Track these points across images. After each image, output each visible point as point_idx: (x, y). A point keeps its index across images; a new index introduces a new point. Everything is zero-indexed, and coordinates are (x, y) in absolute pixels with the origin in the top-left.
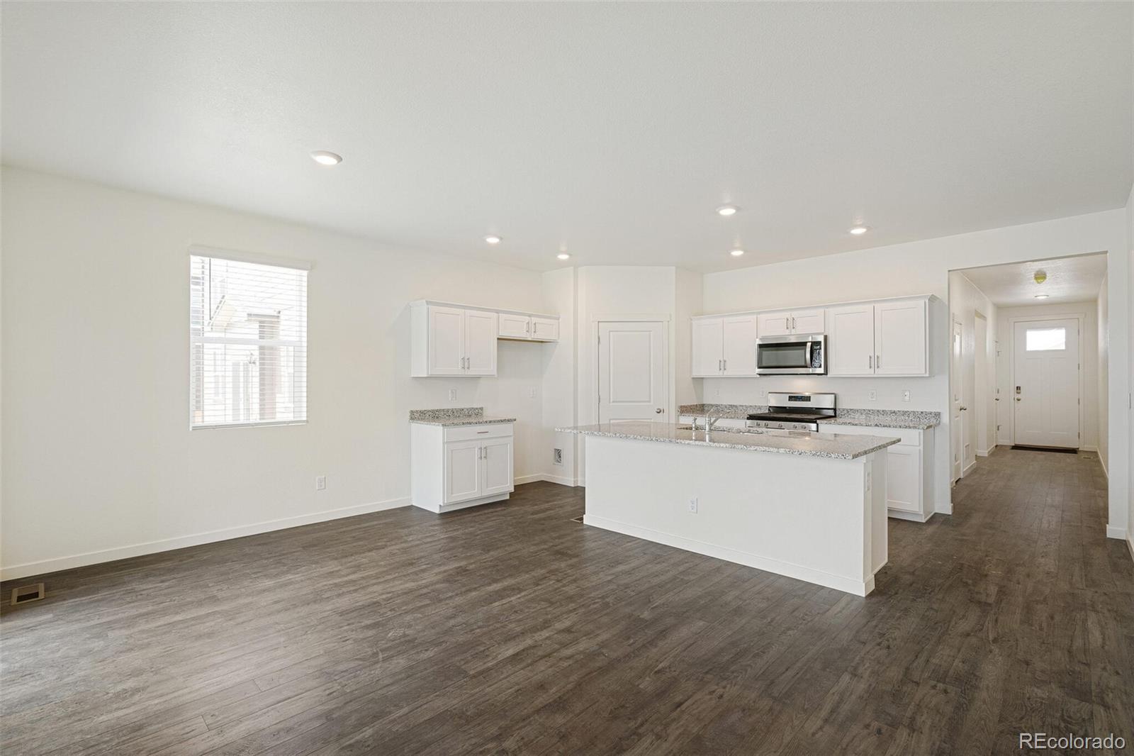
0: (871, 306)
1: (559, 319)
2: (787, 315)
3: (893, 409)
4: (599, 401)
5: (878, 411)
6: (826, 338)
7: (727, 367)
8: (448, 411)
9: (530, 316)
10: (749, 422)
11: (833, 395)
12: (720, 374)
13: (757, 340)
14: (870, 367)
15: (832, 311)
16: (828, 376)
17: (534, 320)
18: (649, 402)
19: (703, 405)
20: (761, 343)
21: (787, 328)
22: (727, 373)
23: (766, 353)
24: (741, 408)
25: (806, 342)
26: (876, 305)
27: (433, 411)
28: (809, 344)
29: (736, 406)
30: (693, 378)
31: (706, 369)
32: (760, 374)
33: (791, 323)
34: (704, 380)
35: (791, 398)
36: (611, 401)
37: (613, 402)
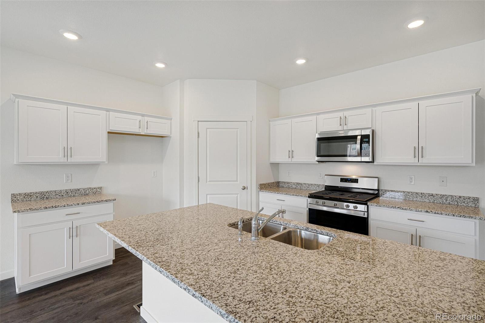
0: (416, 103)
1: (171, 120)
2: (341, 114)
3: (431, 192)
4: (199, 181)
5: (417, 193)
6: (373, 132)
7: (294, 155)
8: (61, 191)
9: (143, 115)
10: (310, 200)
11: (377, 179)
12: (289, 160)
13: (317, 134)
14: (415, 157)
15: (379, 109)
16: (375, 163)
17: (146, 119)
18: (237, 181)
19: (278, 182)
20: (319, 137)
21: (341, 125)
22: (295, 160)
23: (323, 145)
24: (304, 185)
25: (357, 136)
26: (420, 102)
27: (42, 193)
28: (359, 137)
29: (301, 184)
30: (271, 163)
31: (280, 157)
32: (318, 161)
33: (343, 121)
34: (280, 165)
35: (342, 180)
36: (208, 181)
37: (210, 181)
